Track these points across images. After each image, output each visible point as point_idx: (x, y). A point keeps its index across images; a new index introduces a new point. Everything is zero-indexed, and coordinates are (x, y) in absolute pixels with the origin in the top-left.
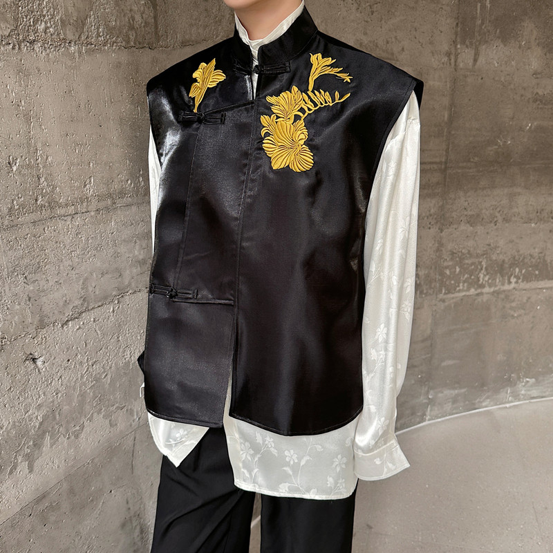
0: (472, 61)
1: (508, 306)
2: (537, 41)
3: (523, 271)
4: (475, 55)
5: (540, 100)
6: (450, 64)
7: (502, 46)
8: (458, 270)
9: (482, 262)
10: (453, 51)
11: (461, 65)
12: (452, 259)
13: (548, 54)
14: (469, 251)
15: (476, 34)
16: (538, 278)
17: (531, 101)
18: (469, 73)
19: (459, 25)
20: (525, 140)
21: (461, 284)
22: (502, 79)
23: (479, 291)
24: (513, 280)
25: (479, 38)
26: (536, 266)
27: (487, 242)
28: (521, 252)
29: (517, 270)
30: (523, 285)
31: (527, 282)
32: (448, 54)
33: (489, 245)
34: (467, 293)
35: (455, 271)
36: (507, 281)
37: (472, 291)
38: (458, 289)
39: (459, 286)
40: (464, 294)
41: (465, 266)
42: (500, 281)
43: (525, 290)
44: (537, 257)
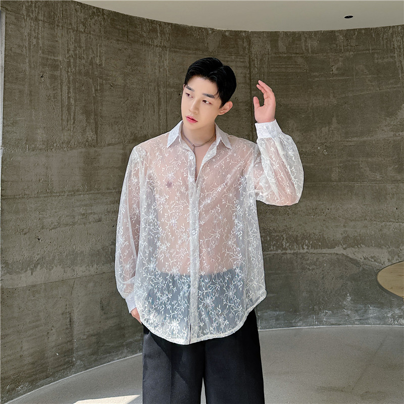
1: (304, 262)
3: (311, 242)
5: (304, 154)
8: (268, 238)
9: (283, 235)
10: (251, 134)
12: (264, 232)
14: (274, 229)
16: (321, 247)
21: (272, 247)
23: (284, 252)
24: (305, 247)
26: (319, 240)
27: (285, 224)
28: (307, 231)
29: (307, 241)
30: (312, 251)
31: (315, 249)
33: (286, 226)
34: (276, 252)
36: (301, 247)
37: (279, 251)
38: (270, 249)
39: (270, 248)
40: (274, 252)
41: (273, 237)
42: (297, 247)
43: (314, 254)
44: (318, 235)
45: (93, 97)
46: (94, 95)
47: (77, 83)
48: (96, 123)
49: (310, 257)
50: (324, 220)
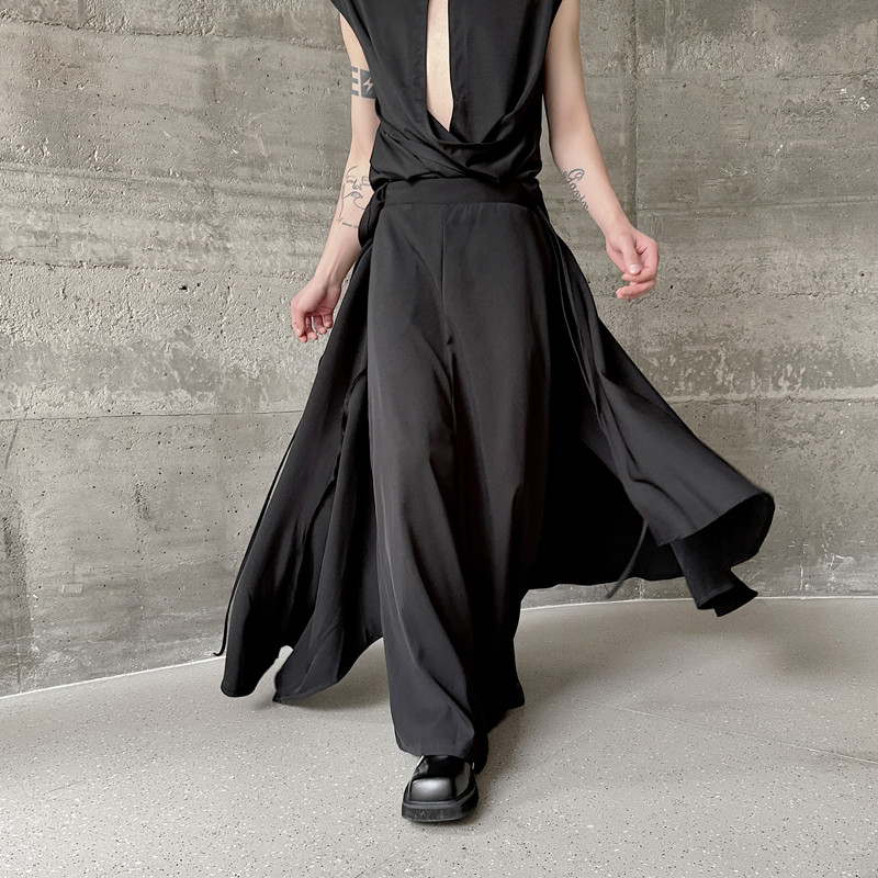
0: (665, 64)
2: (778, 29)
3: (802, 371)
4: (669, 56)
5: (796, 110)
6: (624, 69)
7: (716, 41)
8: (673, 360)
9: (717, 351)
10: (629, 53)
12: (660, 344)
13: (800, 44)
14: (691, 333)
15: (668, 29)
16: (834, 383)
17: (779, 112)
18: (661, 81)
19: (637, 19)
20: (776, 169)
21: (682, 383)
23: (717, 396)
24: (784, 384)
25: (673, 34)
26: (827, 364)
27: (725, 321)
28: (793, 340)
29: (789, 368)
30: (804, 393)
31: (812, 389)
32: (620, 58)
33: (730, 326)
34: (696, 398)
35: (668, 362)
36: (771, 385)
37: (704, 396)
38: (675, 390)
39: (677, 385)
40: (689, 398)
41: (687, 355)
42: (757, 384)
43: (811, 401)
44: (826, 349)
49: (797, 411)
50: (847, 308)
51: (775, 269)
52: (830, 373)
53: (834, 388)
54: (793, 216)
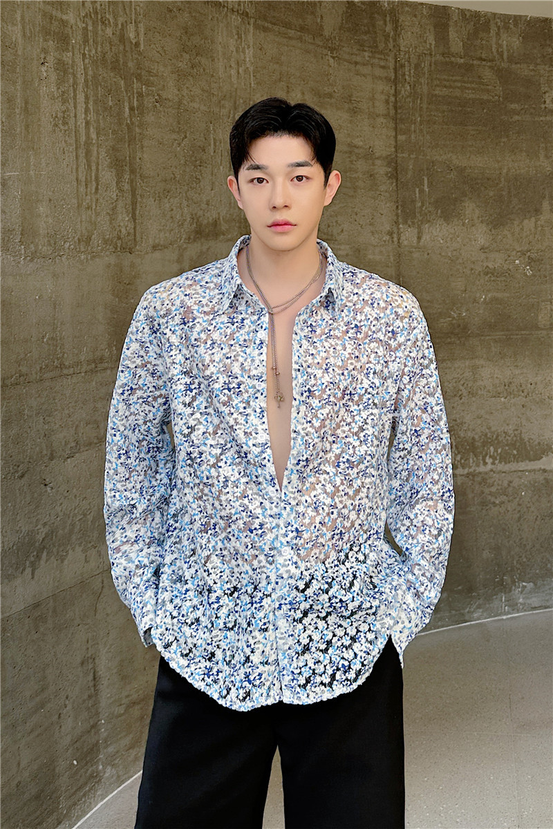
0: (416, 239)
1: (487, 491)
2: (481, 219)
3: (499, 451)
4: (419, 233)
5: (491, 273)
6: (393, 242)
7: (445, 224)
10: (395, 230)
11: (406, 243)
13: (493, 230)
15: (418, 215)
16: (517, 459)
17: (482, 274)
18: (414, 250)
19: (400, 207)
20: (481, 312)
22: (450, 254)
24: (489, 460)
25: (420, 218)
26: (513, 445)
28: (493, 429)
29: (492, 449)
30: (501, 467)
31: (506, 463)
32: (391, 234)
33: (456, 420)
36: (482, 462)
42: (474, 461)
43: (505, 472)
44: (513, 435)
45: (127, 124)
46: (129, 122)
47: (99, 89)
48: (133, 191)
49: (497, 480)
50: (523, 406)
51: (482, 380)
52: (515, 452)
53: (518, 462)
54: (492, 344)
